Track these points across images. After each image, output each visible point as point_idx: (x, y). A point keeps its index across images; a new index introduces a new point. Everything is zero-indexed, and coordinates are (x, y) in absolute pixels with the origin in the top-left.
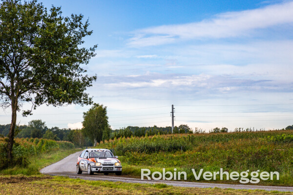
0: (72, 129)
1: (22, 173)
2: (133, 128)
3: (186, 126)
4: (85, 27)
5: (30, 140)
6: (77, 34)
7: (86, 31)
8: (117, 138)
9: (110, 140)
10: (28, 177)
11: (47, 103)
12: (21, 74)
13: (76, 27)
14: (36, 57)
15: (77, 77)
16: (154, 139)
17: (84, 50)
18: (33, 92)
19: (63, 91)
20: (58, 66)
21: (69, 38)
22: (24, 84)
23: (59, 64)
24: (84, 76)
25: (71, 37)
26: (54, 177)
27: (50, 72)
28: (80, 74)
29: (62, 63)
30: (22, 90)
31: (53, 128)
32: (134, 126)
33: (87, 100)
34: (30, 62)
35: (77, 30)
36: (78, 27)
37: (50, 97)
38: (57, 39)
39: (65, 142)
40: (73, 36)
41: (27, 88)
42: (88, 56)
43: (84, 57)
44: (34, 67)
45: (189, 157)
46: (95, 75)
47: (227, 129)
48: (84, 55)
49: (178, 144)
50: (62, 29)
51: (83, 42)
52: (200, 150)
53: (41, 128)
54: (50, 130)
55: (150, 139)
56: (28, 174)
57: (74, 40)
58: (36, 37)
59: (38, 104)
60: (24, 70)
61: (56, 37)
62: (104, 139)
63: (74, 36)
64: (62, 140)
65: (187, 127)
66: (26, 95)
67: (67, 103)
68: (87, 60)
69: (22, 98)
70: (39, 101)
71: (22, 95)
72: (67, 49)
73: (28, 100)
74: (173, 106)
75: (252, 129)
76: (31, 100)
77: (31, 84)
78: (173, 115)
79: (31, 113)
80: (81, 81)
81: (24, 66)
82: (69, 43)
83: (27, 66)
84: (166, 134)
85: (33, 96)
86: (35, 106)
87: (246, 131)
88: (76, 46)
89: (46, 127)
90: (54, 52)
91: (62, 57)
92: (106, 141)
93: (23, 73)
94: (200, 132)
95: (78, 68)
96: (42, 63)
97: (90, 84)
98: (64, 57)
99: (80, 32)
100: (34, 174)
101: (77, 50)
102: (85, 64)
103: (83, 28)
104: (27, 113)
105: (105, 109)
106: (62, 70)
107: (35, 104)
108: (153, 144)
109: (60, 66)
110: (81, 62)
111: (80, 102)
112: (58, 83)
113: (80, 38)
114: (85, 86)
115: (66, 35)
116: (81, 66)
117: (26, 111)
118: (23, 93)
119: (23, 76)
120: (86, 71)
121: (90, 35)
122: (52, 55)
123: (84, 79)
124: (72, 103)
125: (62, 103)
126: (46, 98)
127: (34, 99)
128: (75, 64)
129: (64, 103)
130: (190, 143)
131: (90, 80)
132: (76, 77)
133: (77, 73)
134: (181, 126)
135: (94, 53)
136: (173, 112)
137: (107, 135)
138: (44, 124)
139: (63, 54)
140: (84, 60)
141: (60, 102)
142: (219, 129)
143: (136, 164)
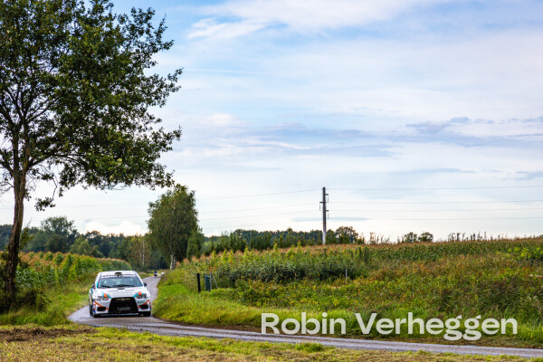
0: (125, 235)
1: (36, 321)
2: (245, 232)
3: (350, 230)
4: (159, 33)
5: (45, 256)
6: (142, 48)
7: (159, 42)
8: (217, 252)
9: (203, 257)
10: (47, 329)
11: (85, 184)
12: (33, 127)
13: (141, 33)
14: (62, 93)
15: (143, 132)
16: (290, 254)
17: (155, 79)
18: (57, 162)
19: (116, 159)
20: (105, 110)
21: (127, 56)
22: (38, 145)
23: (107, 107)
24: (156, 130)
25: (130, 54)
26: (98, 329)
27: (90, 123)
28: (148, 126)
29: (114, 104)
30: (35, 157)
31: (89, 234)
32: (247, 229)
33: (162, 177)
34: (50, 104)
35: (143, 39)
36: (145, 34)
37: (90, 171)
38: (103, 57)
39: (114, 260)
40: (134, 51)
41: (44, 154)
42: (164, 90)
43: (156, 93)
44: (59, 113)
45: (362, 290)
46: (177, 129)
47: (432, 236)
48: (156, 88)
49: (339, 266)
50: (114, 38)
51: (153, 64)
52: (383, 276)
53: (66, 232)
54: (84, 237)
55: (283, 254)
56: (46, 324)
57: (136, 58)
58: (62, 53)
59: (66, 186)
60: (39, 118)
61: (102, 54)
62: (190, 254)
63: (137, 51)
64: (107, 256)
65: (352, 231)
66: (43, 167)
67: (123, 184)
68: (162, 98)
69: (34, 173)
70: (68, 179)
71: (35, 167)
72: (124, 77)
73: (46, 177)
74: (324, 189)
75: (482, 235)
76: (51, 178)
77: (52, 147)
78: (324, 208)
79: (53, 203)
80: (151, 139)
81: (40, 111)
82: (126, 64)
83: (45, 110)
84: (311, 245)
85: (57, 170)
86: (61, 190)
87: (470, 239)
88: (140, 71)
89: (75, 231)
90: (98, 84)
91: (113, 93)
92: (194, 259)
93: (37, 125)
94: (380, 242)
95: (145, 114)
96: (73, 105)
97: (168, 146)
98: (118, 92)
99: (148, 43)
100: (59, 323)
101: (143, 79)
102: (157, 106)
103: (154, 35)
104: (44, 204)
105: (191, 195)
106: (114, 118)
107: (59, 186)
108: (289, 265)
109: (110, 110)
110: (150, 102)
111: (149, 181)
112: (105, 144)
113: (147, 55)
114: (158, 150)
115: (121, 49)
116: (151, 110)
117: (43, 199)
118: (36, 163)
119: (36, 129)
120: (159, 120)
121: (168, 48)
122: (93, 90)
123: (156, 136)
124: (133, 185)
125: (113, 184)
126: (83, 174)
127: (59, 176)
128: (139, 106)
129: (116, 183)
130: (363, 264)
131: (168, 137)
132: (140, 131)
133: (141, 123)
134: (340, 229)
135: (176, 85)
136: (324, 203)
137: (196, 246)
138: (70, 224)
139: (114, 87)
140: (156, 98)
141: (109, 181)
142: (415, 236)
143: (259, 304)
